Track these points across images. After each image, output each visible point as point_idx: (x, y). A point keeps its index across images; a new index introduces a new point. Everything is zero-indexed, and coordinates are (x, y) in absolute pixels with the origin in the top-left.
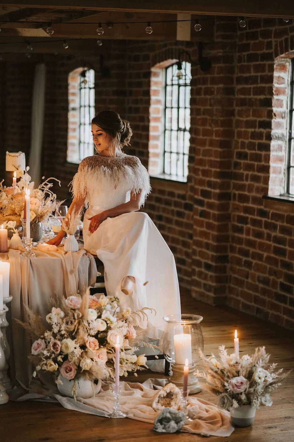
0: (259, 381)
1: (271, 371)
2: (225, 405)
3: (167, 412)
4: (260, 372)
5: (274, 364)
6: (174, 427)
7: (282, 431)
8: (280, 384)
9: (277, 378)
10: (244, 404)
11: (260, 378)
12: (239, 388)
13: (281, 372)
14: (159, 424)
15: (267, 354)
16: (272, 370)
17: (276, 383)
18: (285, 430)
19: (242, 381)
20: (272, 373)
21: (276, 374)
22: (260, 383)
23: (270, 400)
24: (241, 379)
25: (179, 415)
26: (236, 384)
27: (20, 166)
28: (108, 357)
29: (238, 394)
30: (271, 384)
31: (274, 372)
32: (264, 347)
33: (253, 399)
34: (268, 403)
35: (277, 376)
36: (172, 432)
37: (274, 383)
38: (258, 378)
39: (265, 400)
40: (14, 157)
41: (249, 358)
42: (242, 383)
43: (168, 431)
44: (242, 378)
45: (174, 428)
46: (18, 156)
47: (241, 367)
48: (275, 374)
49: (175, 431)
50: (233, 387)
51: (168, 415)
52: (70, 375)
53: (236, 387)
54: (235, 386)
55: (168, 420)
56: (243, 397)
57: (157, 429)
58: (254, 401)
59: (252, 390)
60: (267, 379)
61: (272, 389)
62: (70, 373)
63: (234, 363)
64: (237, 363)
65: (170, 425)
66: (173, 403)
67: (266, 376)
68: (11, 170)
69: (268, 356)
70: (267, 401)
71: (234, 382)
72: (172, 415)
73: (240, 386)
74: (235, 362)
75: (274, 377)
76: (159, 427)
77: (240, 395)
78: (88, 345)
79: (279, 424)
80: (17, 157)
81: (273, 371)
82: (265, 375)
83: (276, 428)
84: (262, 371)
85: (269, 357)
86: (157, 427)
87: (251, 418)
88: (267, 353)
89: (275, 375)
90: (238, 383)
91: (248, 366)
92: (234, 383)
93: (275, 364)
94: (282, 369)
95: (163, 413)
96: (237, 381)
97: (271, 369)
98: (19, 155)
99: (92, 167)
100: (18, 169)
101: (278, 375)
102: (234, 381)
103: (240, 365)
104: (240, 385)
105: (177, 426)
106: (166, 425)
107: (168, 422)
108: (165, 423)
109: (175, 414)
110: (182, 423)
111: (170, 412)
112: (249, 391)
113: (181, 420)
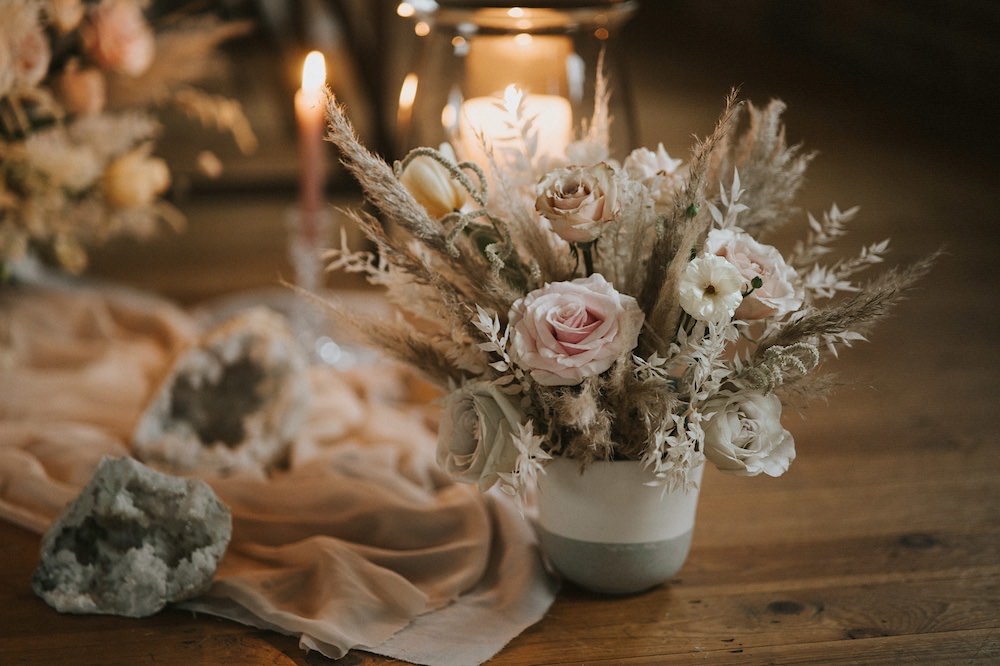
0: (703, 308)
1: (811, 252)
2: (475, 459)
3: (117, 486)
4: (723, 253)
5: (835, 213)
6: (146, 582)
7: (852, 635)
8: (849, 336)
9: (840, 294)
10: (598, 458)
11: (710, 291)
12: (570, 353)
13: (877, 259)
14: (68, 556)
15: (795, 148)
16: (821, 250)
17: (822, 330)
18: (876, 633)
19: (597, 311)
20: (817, 268)
21: (840, 275)
22: (712, 327)
23: (777, 436)
24: (600, 292)
25: (190, 505)
26: (555, 323)
29: (557, 389)
30: (792, 334)
31: (827, 262)
32: (777, 107)
33: (655, 427)
34: (763, 455)
35: (845, 286)
36: (133, 612)
37: (812, 327)
38: (699, 293)
39: (745, 435)
41: (671, 165)
43: (114, 605)
44: (604, 291)
47: (599, 216)
48: (838, 270)
49: (151, 606)
50: (534, 345)
51: (124, 504)
53: (554, 344)
54: (546, 337)
55: (128, 535)
56: (585, 412)
57: (50, 586)
58: (660, 438)
59: (654, 367)
60: (765, 296)
61: (791, 365)
63: (552, 188)
64: (571, 189)
65: (129, 568)
66: (253, 425)
67: (757, 283)
69: (795, 157)
70: (761, 440)
71: (539, 313)
72: (152, 501)
73: (578, 339)
74: (560, 184)
75: (827, 290)
76: (65, 573)
77: (567, 397)
79: (850, 580)
81: (826, 255)
82: (754, 275)
83: (821, 609)
84: (740, 248)
85: (801, 166)
86: (51, 578)
87: (658, 544)
88: (790, 141)
89: (831, 279)
90: (563, 318)
91: (649, 216)
92: (544, 316)
93: (842, 210)
94: (884, 245)
95: (96, 492)
96: (561, 304)
97: (815, 244)
101: (853, 279)
102: (544, 304)
103: (591, 203)
104: (578, 331)
105: (169, 578)
106: (106, 565)
107: (123, 548)
108: (103, 550)
109: (169, 498)
110: (205, 559)
111: (136, 489)
112: (632, 379)
113: (208, 541)
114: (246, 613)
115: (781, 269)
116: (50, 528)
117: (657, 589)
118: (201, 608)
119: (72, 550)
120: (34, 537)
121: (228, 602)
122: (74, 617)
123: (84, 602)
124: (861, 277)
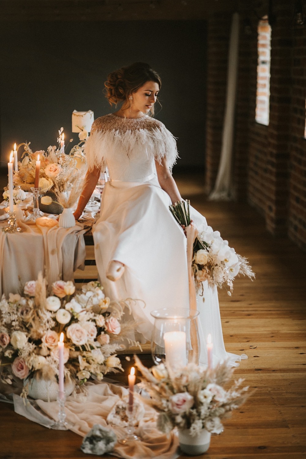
0: (204, 400)
3: (97, 429)
5: (241, 380)
6: (101, 448)
11: (205, 397)
12: (179, 408)
14: (87, 443)
19: (186, 400)
21: (238, 393)
23: (219, 425)
24: (186, 396)
25: (110, 434)
26: (177, 402)
27: (85, 126)
28: (70, 355)
29: (175, 414)
36: (98, 454)
38: (203, 398)
39: (212, 425)
40: (79, 116)
42: (184, 401)
43: (95, 452)
45: (101, 450)
46: (83, 116)
49: (101, 453)
50: (173, 405)
51: (98, 433)
52: (21, 373)
53: (176, 406)
54: (175, 404)
55: (100, 439)
57: (84, 448)
60: (216, 399)
62: (22, 371)
64: (182, 376)
65: (98, 445)
67: (215, 396)
68: (77, 132)
70: (216, 426)
72: (103, 433)
73: (180, 405)
74: (180, 375)
76: (87, 446)
78: (43, 340)
80: (81, 117)
81: (237, 389)
84: (215, 388)
86: (84, 447)
90: (179, 401)
92: (175, 400)
95: (93, 431)
96: (179, 398)
98: (85, 115)
99: (103, 130)
100: (82, 130)
102: (176, 398)
103: (185, 379)
104: (181, 403)
105: (105, 448)
106: (94, 445)
107: (98, 441)
108: (94, 442)
109: (106, 432)
110: (112, 444)
111: (100, 430)
112: (191, 414)
113: (113, 441)
114: (120, 455)
115: (222, 392)
116: (85, 436)
117: (203, 454)
118: (111, 454)
119: (88, 441)
120: (82, 437)
121: (117, 453)
122: (88, 455)
123: (89, 452)
124: (243, 393)
